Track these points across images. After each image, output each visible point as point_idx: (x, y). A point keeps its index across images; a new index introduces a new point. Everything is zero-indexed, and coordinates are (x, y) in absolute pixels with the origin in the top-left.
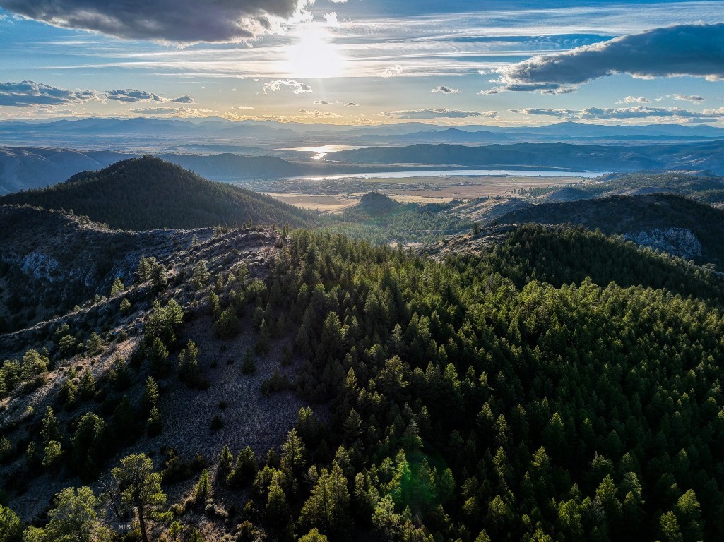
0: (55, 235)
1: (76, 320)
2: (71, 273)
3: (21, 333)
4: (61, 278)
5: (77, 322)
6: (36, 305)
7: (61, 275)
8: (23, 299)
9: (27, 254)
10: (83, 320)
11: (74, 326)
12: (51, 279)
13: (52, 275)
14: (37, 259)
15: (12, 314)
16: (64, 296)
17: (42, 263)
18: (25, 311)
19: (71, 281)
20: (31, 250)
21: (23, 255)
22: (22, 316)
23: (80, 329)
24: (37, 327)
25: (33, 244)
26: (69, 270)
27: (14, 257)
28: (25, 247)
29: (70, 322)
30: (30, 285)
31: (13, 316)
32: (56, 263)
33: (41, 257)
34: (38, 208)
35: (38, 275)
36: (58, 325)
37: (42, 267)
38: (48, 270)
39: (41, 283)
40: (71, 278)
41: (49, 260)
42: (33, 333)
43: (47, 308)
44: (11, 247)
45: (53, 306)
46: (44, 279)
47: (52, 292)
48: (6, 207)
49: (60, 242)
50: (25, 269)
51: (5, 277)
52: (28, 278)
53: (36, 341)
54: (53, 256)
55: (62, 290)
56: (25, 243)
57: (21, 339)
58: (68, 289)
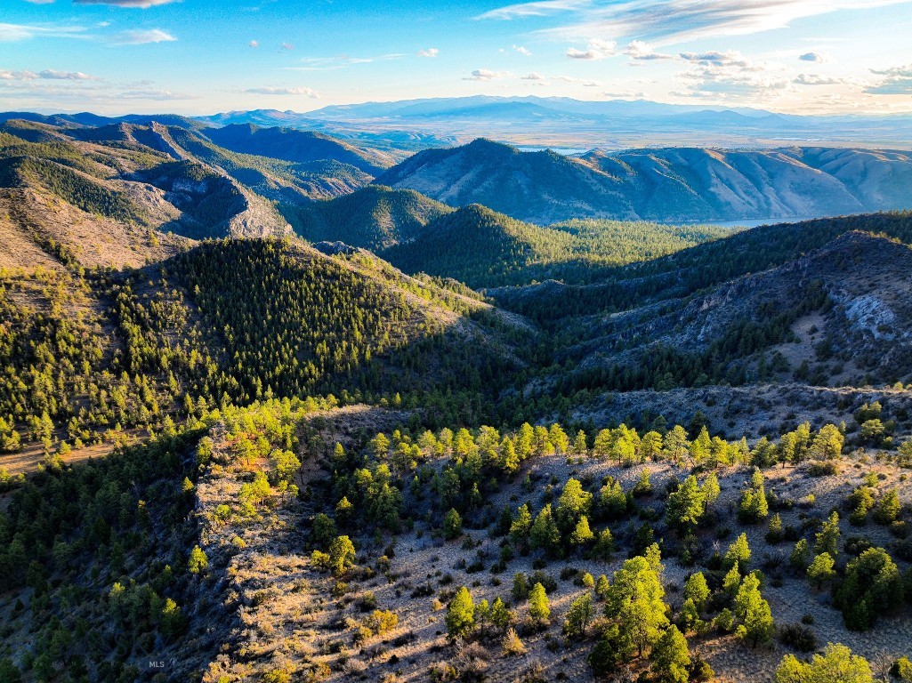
0: (904, 279)
1: (892, 401)
2: (906, 335)
3: (821, 391)
4: (890, 337)
5: (893, 405)
6: (847, 360)
7: (891, 332)
8: (836, 347)
9: (860, 294)
10: (902, 406)
11: (888, 408)
12: (877, 335)
13: (879, 330)
14: (869, 305)
15: (818, 361)
16: (885, 361)
17: (874, 312)
18: (833, 363)
19: (903, 344)
20: (867, 292)
21: (855, 295)
22: (827, 367)
23: (894, 414)
24: (842, 391)
25: (870, 286)
26: (905, 329)
27: (844, 295)
28: (860, 286)
29: (883, 402)
30: (848, 335)
31: (817, 364)
32: (891, 316)
33: (875, 304)
34: (894, 241)
35: (863, 325)
36: (866, 398)
37: (872, 316)
38: (877, 322)
39: (862, 336)
40: (903, 340)
41: (882, 310)
42: (835, 397)
43: (859, 367)
44: (845, 282)
45: (866, 368)
46: (868, 332)
47: (872, 351)
48: (856, 233)
49: (907, 289)
50: (850, 314)
51: (825, 316)
52: (850, 326)
53: (834, 406)
54: (891, 306)
55: (886, 352)
56: (862, 282)
57: (819, 398)
58: (894, 354)
